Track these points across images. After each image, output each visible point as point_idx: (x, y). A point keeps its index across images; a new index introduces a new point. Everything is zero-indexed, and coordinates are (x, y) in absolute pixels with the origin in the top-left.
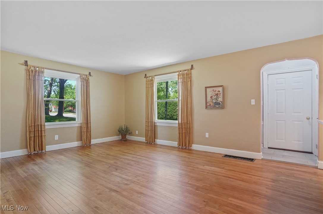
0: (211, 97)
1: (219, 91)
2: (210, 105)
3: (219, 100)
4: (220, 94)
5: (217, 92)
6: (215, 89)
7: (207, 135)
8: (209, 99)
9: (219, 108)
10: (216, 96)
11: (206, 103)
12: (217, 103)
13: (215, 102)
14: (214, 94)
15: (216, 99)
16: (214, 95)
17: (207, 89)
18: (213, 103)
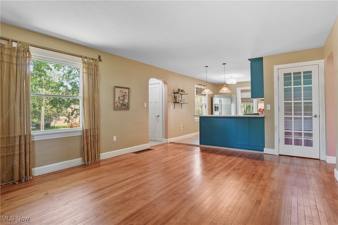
0: (119, 98)
1: (126, 93)
2: (118, 106)
3: (125, 101)
4: (127, 95)
5: (124, 93)
6: (122, 90)
7: (115, 138)
8: (117, 99)
9: (125, 109)
10: (123, 97)
11: (114, 103)
12: (123, 105)
13: (122, 103)
14: (121, 94)
15: (123, 100)
16: (121, 96)
17: (116, 88)
18: (120, 104)
